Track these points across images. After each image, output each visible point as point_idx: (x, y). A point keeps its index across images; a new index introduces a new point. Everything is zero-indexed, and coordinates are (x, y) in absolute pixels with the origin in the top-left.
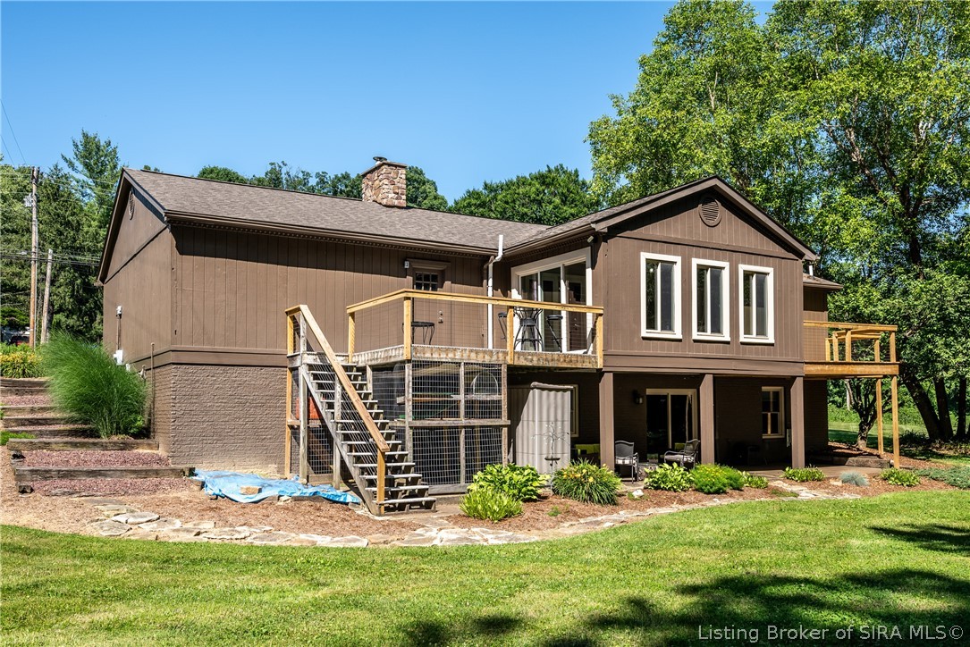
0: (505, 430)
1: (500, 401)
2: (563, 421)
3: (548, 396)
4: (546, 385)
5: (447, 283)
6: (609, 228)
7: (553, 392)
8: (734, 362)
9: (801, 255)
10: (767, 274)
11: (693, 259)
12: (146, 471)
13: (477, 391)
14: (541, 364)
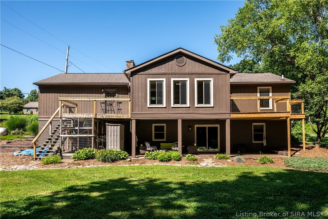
0: (93, 138)
1: (91, 129)
2: (117, 135)
3: (111, 127)
4: (110, 124)
5: (117, 95)
6: (131, 72)
7: (113, 126)
8: (192, 114)
9: (228, 72)
10: (210, 81)
11: (171, 79)
12: (21, 147)
13: (85, 126)
14: (106, 117)
